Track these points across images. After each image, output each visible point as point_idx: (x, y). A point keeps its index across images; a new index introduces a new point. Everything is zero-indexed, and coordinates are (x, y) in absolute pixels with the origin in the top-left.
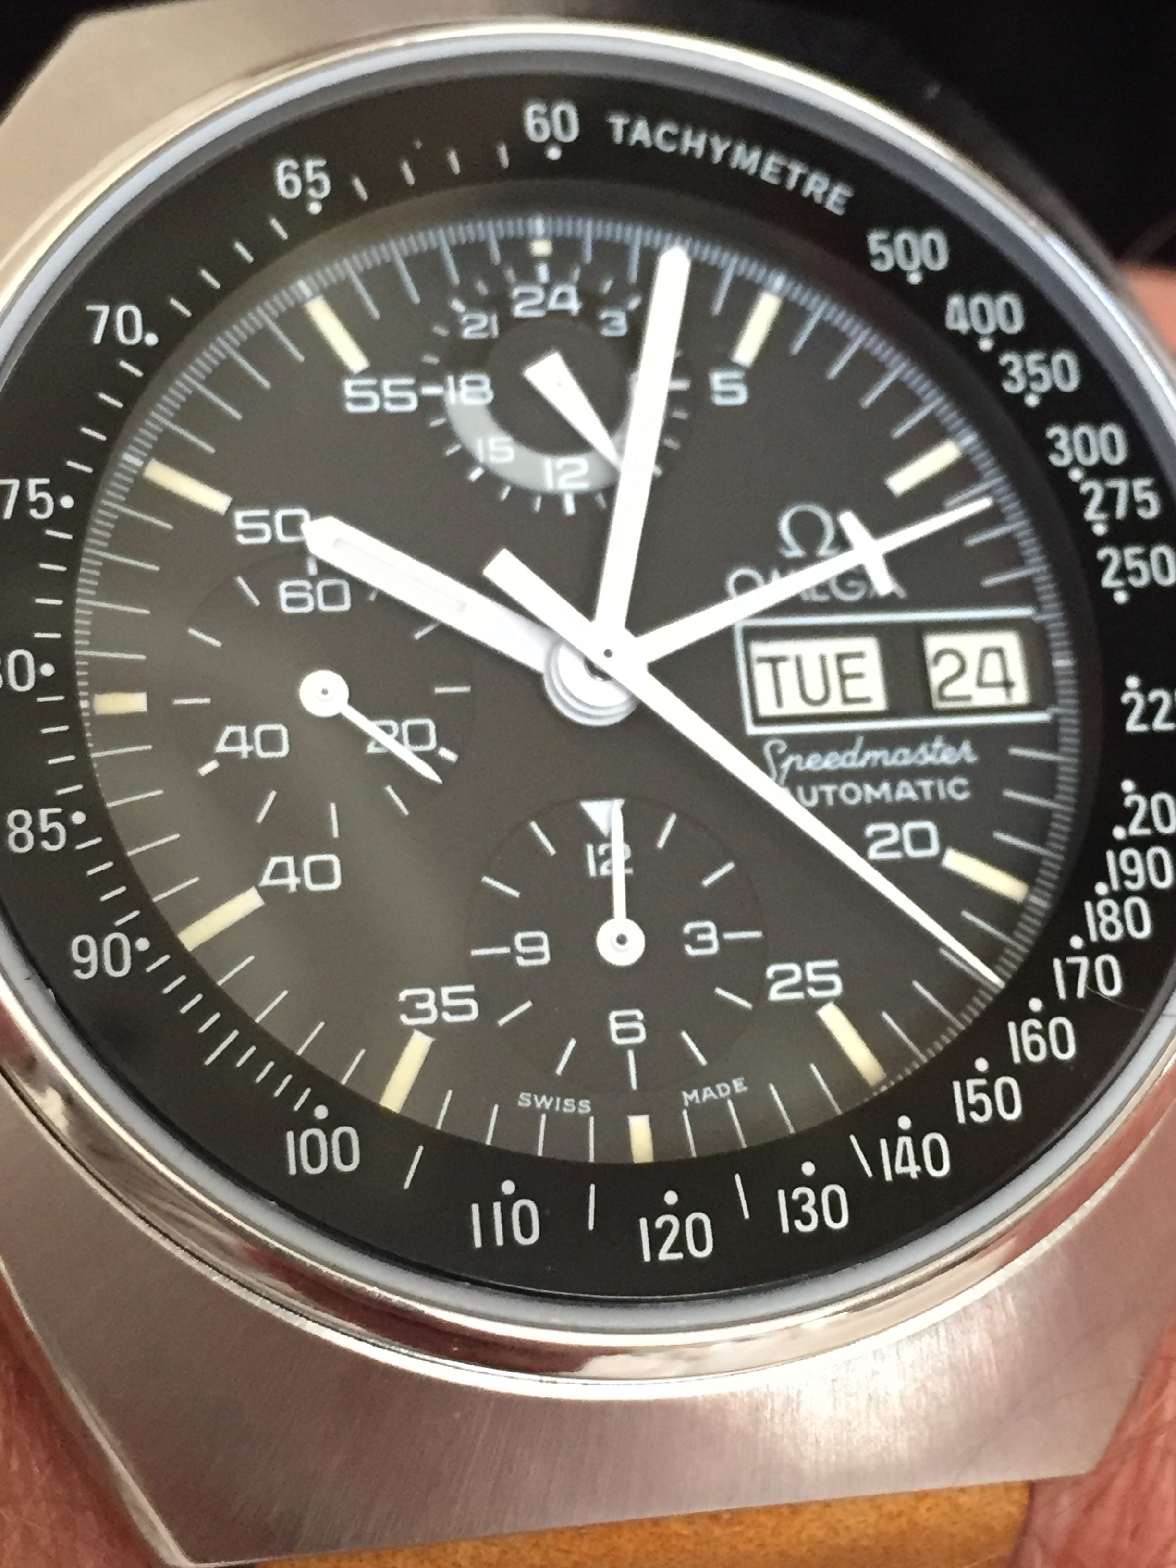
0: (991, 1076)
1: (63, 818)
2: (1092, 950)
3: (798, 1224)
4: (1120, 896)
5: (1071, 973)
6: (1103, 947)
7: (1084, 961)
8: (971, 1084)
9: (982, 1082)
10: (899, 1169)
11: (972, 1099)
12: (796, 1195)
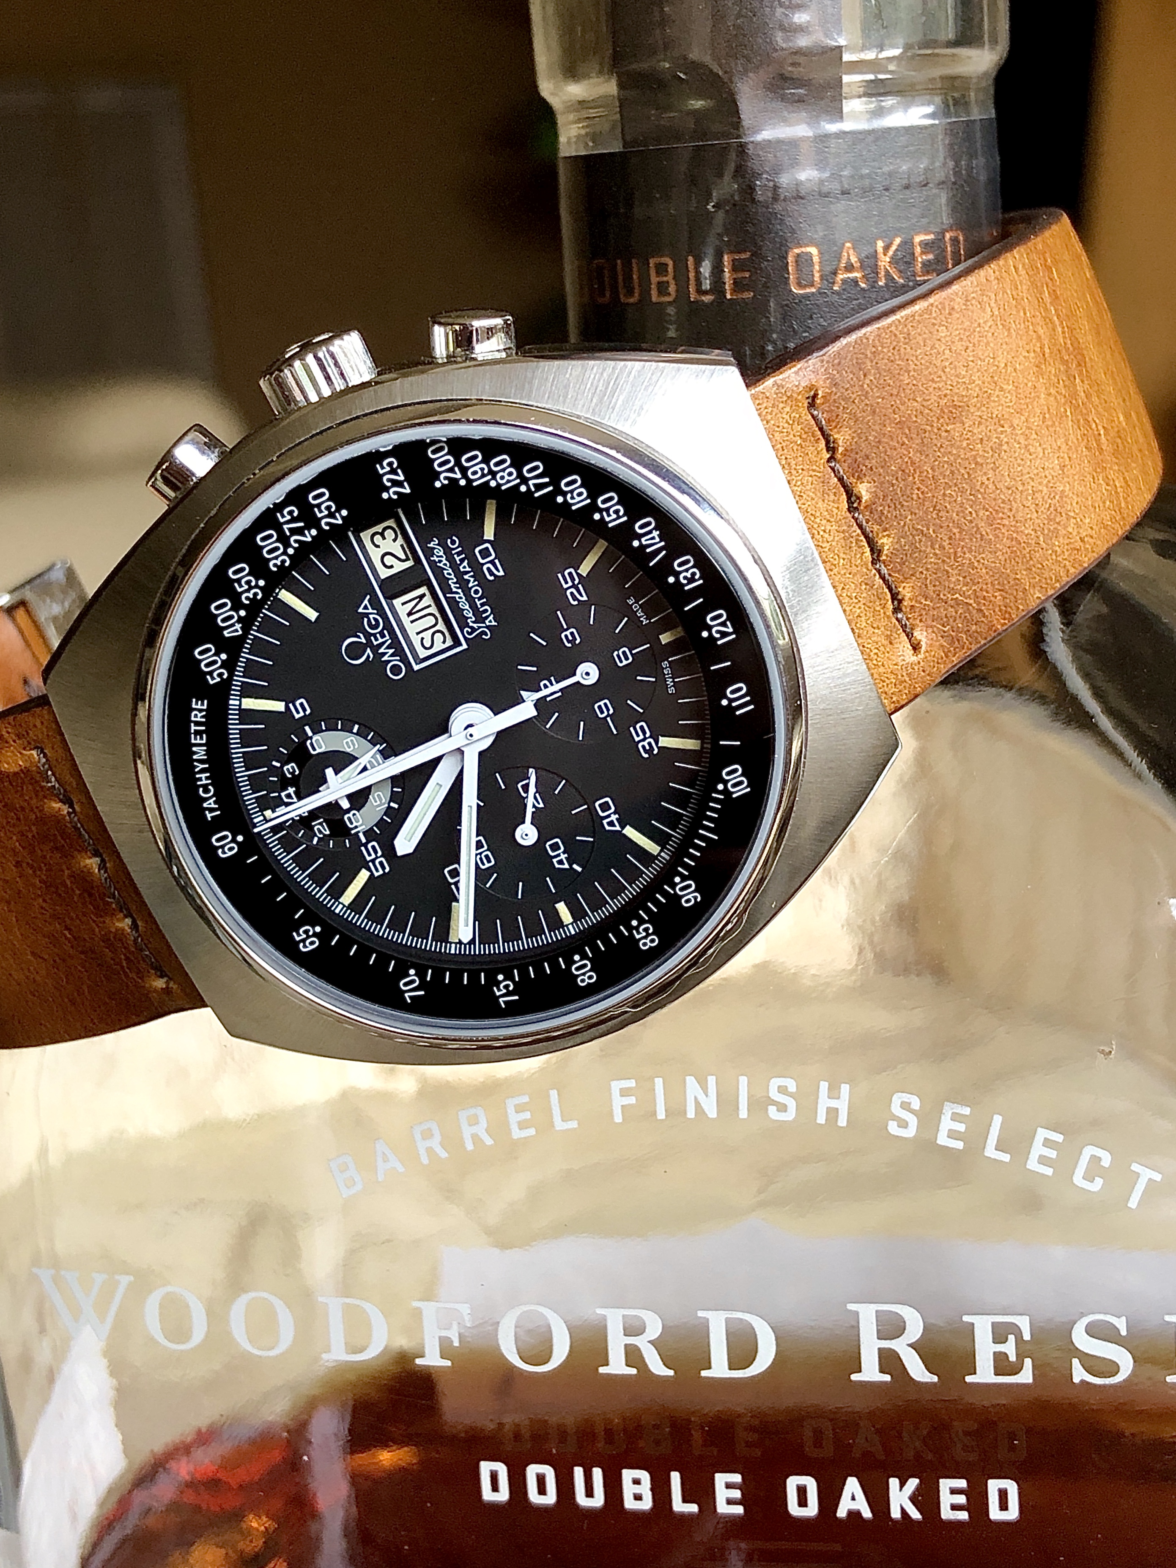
0: (600, 511)
1: (637, 928)
2: (525, 481)
3: (697, 577)
4: (493, 474)
5: (539, 487)
6: (520, 475)
7: (531, 483)
8: (607, 519)
9: (604, 513)
10: (657, 540)
11: (614, 516)
12: (685, 582)
